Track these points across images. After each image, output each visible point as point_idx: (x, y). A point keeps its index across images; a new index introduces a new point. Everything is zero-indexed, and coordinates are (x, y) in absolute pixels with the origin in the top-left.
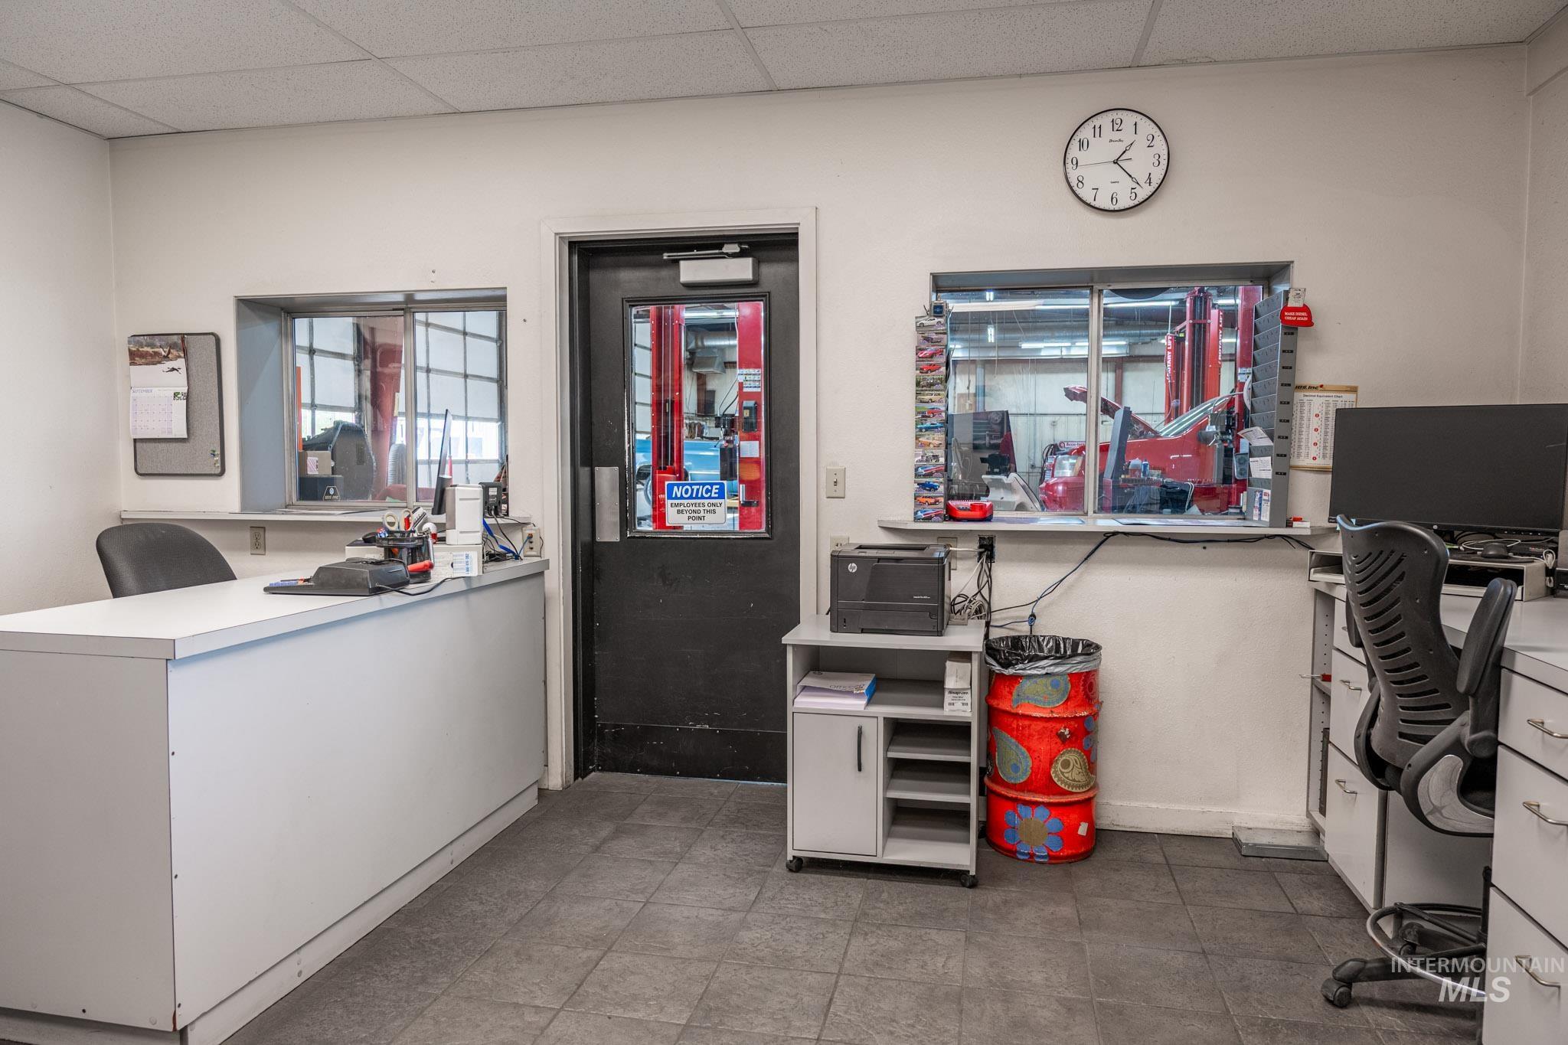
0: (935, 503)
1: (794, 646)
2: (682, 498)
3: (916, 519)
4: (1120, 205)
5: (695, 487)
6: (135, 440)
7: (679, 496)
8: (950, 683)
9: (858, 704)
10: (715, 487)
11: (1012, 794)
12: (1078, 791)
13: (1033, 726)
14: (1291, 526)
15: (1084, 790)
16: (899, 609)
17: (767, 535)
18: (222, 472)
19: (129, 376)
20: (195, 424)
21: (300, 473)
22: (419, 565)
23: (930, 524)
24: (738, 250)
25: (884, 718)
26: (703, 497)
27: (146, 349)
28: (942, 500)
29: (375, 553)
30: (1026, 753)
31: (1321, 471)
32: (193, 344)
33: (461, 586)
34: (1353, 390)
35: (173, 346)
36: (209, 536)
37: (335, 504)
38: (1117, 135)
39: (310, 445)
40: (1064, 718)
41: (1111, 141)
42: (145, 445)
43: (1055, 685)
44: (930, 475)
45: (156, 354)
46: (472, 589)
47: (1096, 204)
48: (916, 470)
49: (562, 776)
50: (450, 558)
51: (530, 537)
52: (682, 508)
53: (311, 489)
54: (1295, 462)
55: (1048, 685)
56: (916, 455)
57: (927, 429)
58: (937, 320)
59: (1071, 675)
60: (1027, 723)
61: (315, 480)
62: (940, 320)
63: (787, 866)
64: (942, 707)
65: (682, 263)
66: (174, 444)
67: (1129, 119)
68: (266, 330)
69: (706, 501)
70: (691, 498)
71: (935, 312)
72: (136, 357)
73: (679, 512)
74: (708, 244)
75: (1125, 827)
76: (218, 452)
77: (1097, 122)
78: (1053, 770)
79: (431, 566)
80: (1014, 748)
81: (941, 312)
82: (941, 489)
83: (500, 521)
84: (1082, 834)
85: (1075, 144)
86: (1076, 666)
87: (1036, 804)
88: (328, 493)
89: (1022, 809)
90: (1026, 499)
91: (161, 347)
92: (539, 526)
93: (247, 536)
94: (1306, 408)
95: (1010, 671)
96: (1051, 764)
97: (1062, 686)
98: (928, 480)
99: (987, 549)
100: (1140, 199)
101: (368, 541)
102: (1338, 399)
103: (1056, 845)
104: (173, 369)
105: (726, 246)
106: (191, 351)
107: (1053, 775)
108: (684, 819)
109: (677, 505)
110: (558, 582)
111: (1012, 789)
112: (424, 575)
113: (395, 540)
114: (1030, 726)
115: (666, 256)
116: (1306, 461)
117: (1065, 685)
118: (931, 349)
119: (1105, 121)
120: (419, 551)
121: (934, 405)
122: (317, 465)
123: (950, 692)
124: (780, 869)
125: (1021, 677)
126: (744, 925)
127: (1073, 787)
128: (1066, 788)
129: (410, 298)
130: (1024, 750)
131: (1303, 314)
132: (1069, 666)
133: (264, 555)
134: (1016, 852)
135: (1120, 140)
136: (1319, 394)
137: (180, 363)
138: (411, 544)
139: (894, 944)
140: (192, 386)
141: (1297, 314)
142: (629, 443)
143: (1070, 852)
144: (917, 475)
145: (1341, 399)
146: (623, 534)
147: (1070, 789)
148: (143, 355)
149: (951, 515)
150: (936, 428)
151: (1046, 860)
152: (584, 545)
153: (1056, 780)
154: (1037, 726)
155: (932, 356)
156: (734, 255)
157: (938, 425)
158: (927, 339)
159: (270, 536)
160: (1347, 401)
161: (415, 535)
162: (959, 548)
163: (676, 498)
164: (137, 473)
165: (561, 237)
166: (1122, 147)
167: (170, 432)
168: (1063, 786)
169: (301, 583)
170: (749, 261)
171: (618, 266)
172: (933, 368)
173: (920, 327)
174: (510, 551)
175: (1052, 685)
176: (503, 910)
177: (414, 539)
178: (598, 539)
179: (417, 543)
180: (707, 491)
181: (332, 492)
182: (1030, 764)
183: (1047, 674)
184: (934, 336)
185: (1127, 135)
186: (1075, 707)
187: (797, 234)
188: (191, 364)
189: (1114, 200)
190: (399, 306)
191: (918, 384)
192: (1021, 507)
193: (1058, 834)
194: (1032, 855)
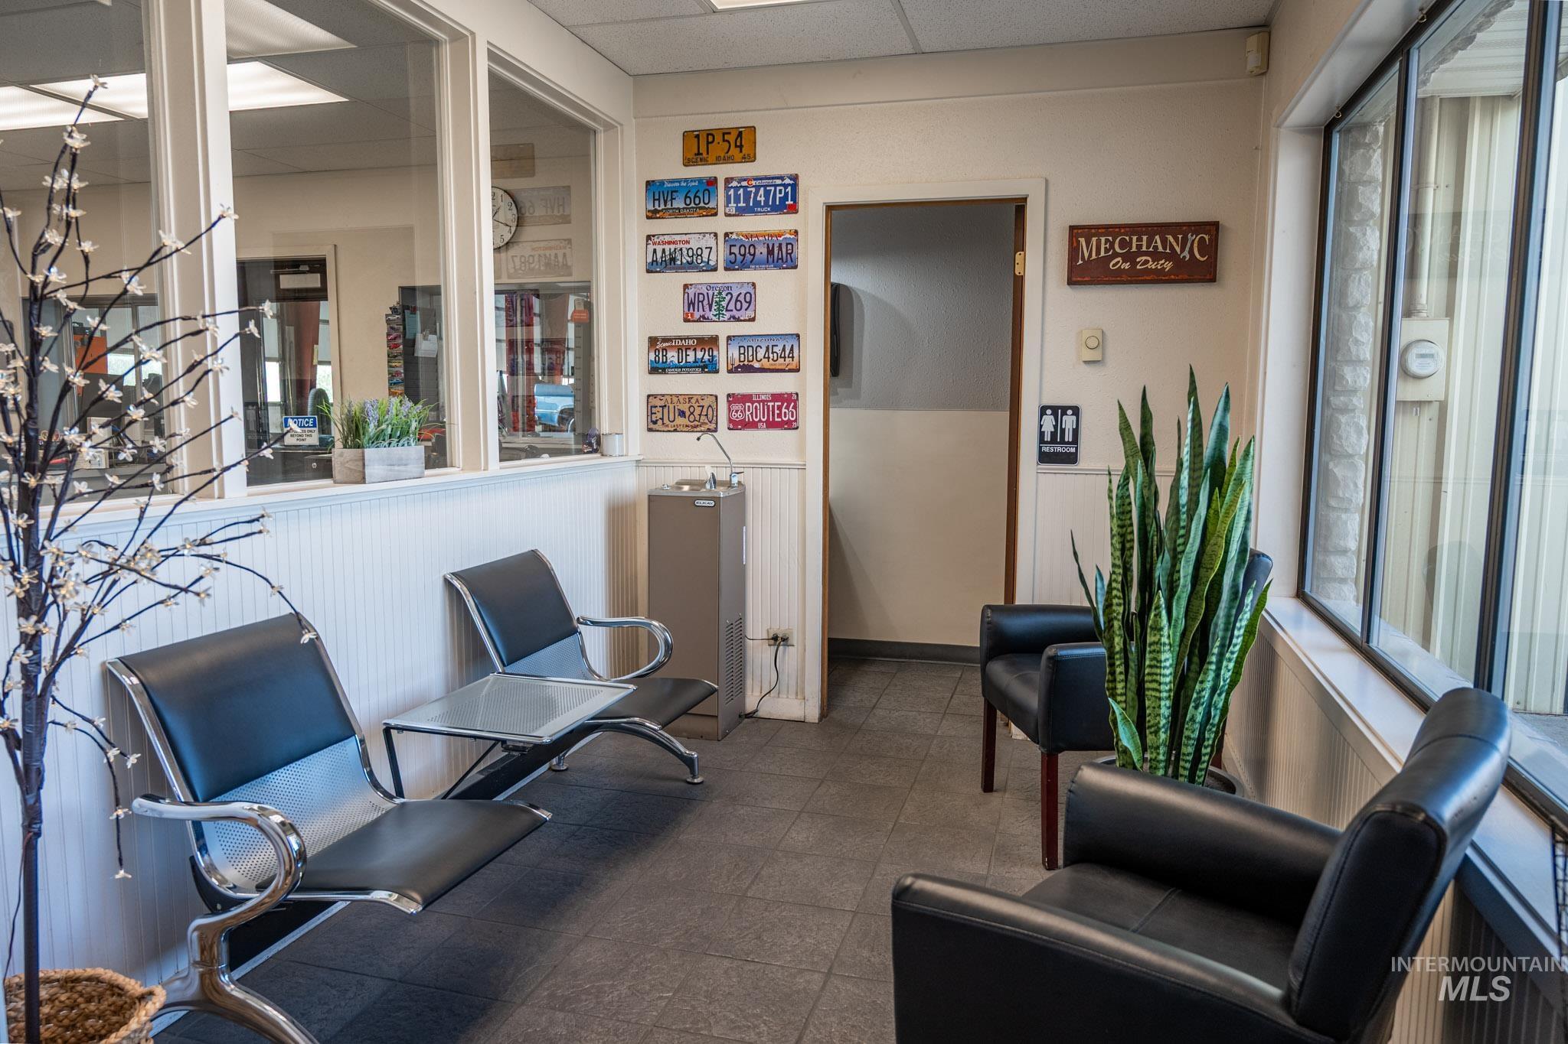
4: (495, 245)
26: (304, 427)
57: (395, 384)
58: (397, 316)
65: (281, 276)
67: (498, 193)
69: (306, 429)
71: (398, 310)
74: (292, 265)
100: (505, 242)
105: (300, 266)
115: (272, 272)
118: (394, 335)
121: (397, 369)
135: (494, 205)
150: (400, 383)
155: (395, 338)
156: (309, 272)
157: (400, 381)
158: (392, 328)
166: (494, 210)
170: (318, 276)
172: (396, 346)
173: (388, 321)
180: (307, 422)
184: (396, 326)
185: (497, 202)
187: (325, 261)
191: (388, 356)
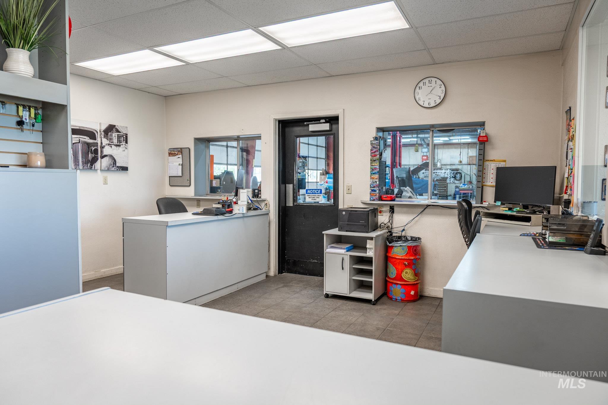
0: (376, 196)
1: (326, 234)
2: (310, 193)
3: (370, 200)
4: (431, 106)
5: (314, 190)
6: (170, 177)
7: (309, 193)
8: (368, 246)
9: (343, 251)
10: (319, 190)
11: (391, 281)
12: (410, 281)
13: (397, 261)
14: (482, 204)
15: (413, 281)
16: (356, 225)
17: (333, 205)
18: (190, 185)
19: (168, 159)
20: (184, 172)
21: (210, 186)
22: (229, 209)
23: (374, 202)
24: (324, 121)
25: (350, 255)
26: (316, 193)
27: (172, 152)
28: (378, 194)
29: (220, 206)
30: (395, 269)
31: (492, 186)
32: (184, 150)
33: (241, 215)
34: (505, 161)
35: (179, 151)
36: (184, 202)
37: (220, 194)
38: (430, 85)
39: (216, 178)
40: (405, 259)
41: (428, 86)
42: (172, 178)
43: (403, 249)
44: (374, 187)
45: (175, 153)
46: (244, 217)
47: (424, 106)
48: (370, 186)
49: (274, 272)
50: (238, 208)
51: (266, 204)
52: (310, 196)
53: (213, 190)
54: (485, 184)
55: (401, 249)
56: (370, 181)
57: (374, 174)
58: (376, 141)
59: (408, 246)
60: (395, 260)
61: (215, 187)
62: (377, 141)
63: (324, 296)
64: (366, 253)
65: (310, 125)
66: (179, 178)
67: (434, 80)
68: (202, 146)
69: (317, 195)
70: (312, 193)
71: (376, 139)
72: (170, 154)
73: (309, 198)
74: (316, 120)
75: (432, 295)
76: (189, 180)
77: (424, 81)
78: (402, 274)
79: (233, 210)
80: (392, 267)
81: (377, 139)
82: (378, 191)
83: (258, 199)
84: (412, 294)
85: (418, 88)
86: (410, 244)
87: (398, 284)
88: (218, 191)
89: (394, 285)
90: (411, 195)
91: (176, 152)
92: (269, 201)
93: (196, 203)
94: (489, 167)
95: (391, 245)
96: (402, 272)
97: (405, 249)
98: (374, 189)
99: (392, 209)
100: (437, 104)
101: (219, 203)
102: (499, 164)
103: (403, 297)
104: (179, 158)
105: (321, 120)
106: (183, 152)
107: (402, 276)
108: (304, 285)
109: (309, 196)
110: (274, 216)
111: (391, 279)
112: (231, 212)
113: (224, 203)
114: (396, 261)
115: (305, 123)
116: (489, 184)
117: (406, 249)
118: (375, 150)
119: (427, 81)
120: (230, 206)
121: (375, 167)
122: (215, 183)
123: (369, 249)
124: (323, 297)
125: (393, 246)
126: (305, 307)
127: (409, 280)
128: (406, 280)
129: (238, 137)
130: (394, 268)
131: (485, 138)
132: (407, 244)
133: (200, 208)
134: (392, 298)
135: (431, 86)
136: (494, 162)
137: (180, 156)
138: (228, 204)
139: (342, 314)
140: (183, 162)
141: (484, 138)
142: (295, 177)
143: (408, 299)
144: (371, 187)
145: (500, 164)
146: (293, 204)
147: (408, 280)
148: (172, 154)
149: (381, 199)
150: (376, 173)
151: (400, 301)
152: (282, 207)
153: (403, 277)
154: (398, 261)
155: (375, 152)
156: (324, 123)
157: (377, 172)
158: (373, 147)
159: (201, 203)
160: (502, 165)
161: (229, 202)
162: (384, 209)
163: (308, 193)
164: (170, 185)
165: (276, 120)
166: (431, 88)
167: (178, 174)
168: (405, 279)
169: (200, 212)
170: (328, 124)
171: (293, 126)
172: (375, 156)
173: (372, 144)
174: (259, 208)
175: (402, 249)
176: (247, 299)
177: (229, 203)
178: (287, 205)
179: (230, 204)
181: (219, 191)
182: (396, 272)
183: (400, 246)
184: (376, 146)
185: (433, 84)
186: (409, 256)
187: (338, 117)
188: (183, 156)
189: (429, 104)
190: (236, 139)
191: (371, 160)
192: (410, 197)
193: (404, 293)
194: (396, 299)
